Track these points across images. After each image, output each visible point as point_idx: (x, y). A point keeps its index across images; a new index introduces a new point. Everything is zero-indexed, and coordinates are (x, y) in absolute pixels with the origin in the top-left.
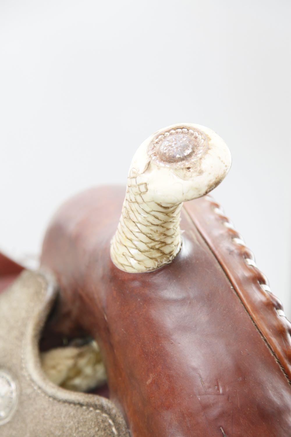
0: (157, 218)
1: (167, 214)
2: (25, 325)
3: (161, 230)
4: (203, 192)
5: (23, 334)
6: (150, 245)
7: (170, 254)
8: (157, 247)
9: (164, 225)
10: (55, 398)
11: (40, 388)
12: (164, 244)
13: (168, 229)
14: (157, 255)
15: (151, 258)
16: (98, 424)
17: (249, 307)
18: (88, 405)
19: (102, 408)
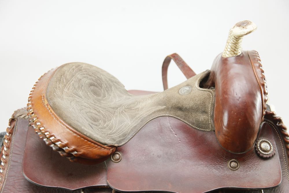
0: (234, 41)
1: (236, 40)
2: (198, 78)
3: (235, 46)
4: (245, 33)
5: (197, 79)
6: (231, 50)
7: (237, 54)
8: (233, 51)
9: (236, 44)
10: (199, 90)
11: (197, 88)
12: (235, 50)
13: (237, 46)
14: (233, 53)
15: (231, 54)
16: (208, 95)
17: (257, 79)
18: (207, 91)
19: (210, 92)
